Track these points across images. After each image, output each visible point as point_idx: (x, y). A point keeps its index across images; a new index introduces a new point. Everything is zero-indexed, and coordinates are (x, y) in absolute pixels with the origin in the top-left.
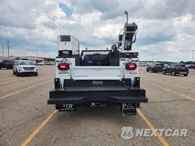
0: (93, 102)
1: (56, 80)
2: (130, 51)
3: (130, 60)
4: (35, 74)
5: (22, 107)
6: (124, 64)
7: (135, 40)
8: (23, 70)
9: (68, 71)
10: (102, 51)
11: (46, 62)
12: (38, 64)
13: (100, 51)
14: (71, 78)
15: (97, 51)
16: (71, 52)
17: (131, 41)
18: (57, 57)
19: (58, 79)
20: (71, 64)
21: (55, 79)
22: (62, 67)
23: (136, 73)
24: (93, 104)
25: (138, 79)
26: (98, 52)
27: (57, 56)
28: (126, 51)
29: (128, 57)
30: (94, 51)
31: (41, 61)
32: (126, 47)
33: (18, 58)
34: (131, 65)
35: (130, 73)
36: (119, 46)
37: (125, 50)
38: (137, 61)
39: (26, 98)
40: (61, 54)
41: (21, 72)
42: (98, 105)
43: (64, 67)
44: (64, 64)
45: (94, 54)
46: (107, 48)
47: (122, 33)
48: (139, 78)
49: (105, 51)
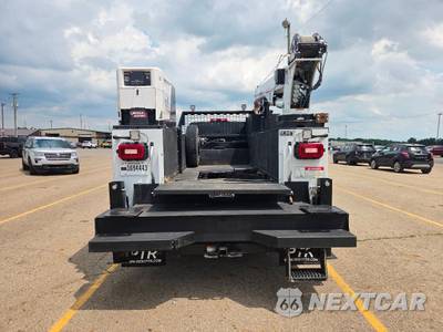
0: (211, 244)
1: (115, 187)
2: (305, 111)
3: (307, 134)
4: (73, 170)
5: (31, 254)
6: (290, 143)
7: (320, 80)
8: (44, 161)
9: (145, 163)
10: (231, 113)
11: (101, 141)
12: (83, 145)
13: (225, 113)
14: (153, 180)
15: (218, 113)
16: (151, 113)
17: (309, 83)
18: (116, 128)
19: (120, 184)
20: (152, 144)
21: (111, 184)
22: (127, 152)
23: (322, 169)
24: (210, 249)
25: (327, 184)
26: (222, 117)
27: (117, 124)
28: (294, 111)
29: (300, 125)
30: (212, 113)
31: (89, 139)
32: (296, 101)
33: (38, 133)
34: (310, 147)
35: (306, 169)
36: (274, 99)
37: (292, 107)
38: (326, 136)
39: (46, 229)
40: (127, 118)
41: (40, 164)
42: (224, 252)
43: (134, 152)
44: (136, 145)
45: (212, 121)
46: (244, 106)
47: (284, 65)
48: (330, 181)
49: (238, 113)
